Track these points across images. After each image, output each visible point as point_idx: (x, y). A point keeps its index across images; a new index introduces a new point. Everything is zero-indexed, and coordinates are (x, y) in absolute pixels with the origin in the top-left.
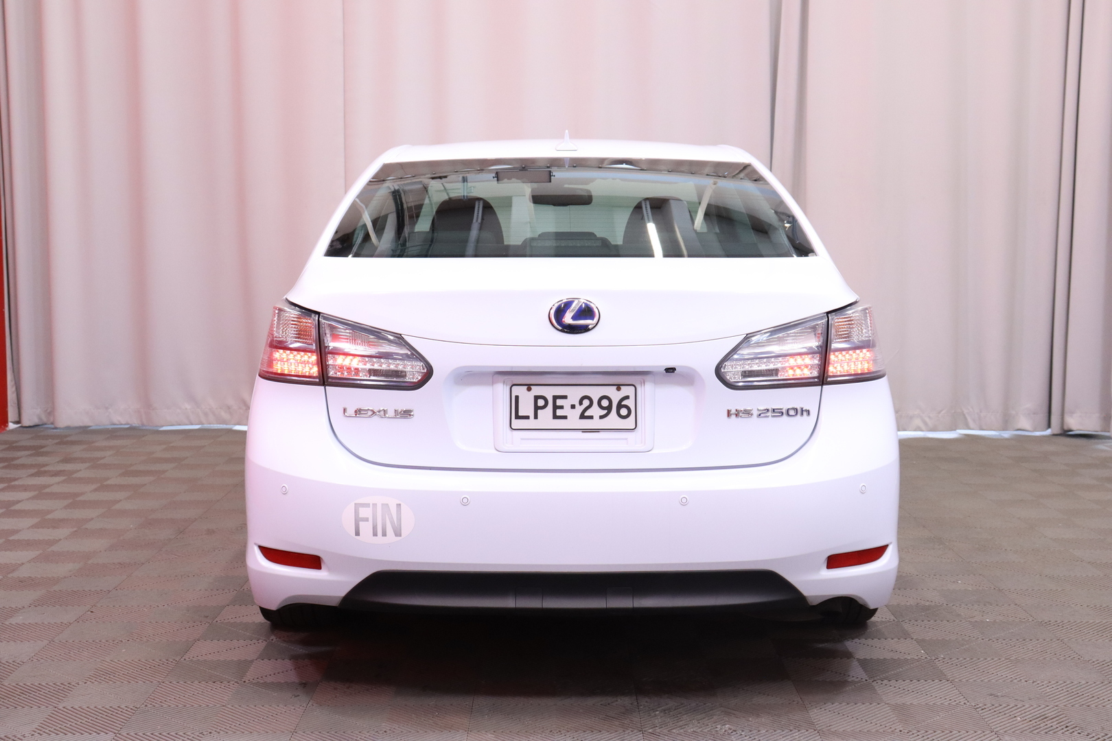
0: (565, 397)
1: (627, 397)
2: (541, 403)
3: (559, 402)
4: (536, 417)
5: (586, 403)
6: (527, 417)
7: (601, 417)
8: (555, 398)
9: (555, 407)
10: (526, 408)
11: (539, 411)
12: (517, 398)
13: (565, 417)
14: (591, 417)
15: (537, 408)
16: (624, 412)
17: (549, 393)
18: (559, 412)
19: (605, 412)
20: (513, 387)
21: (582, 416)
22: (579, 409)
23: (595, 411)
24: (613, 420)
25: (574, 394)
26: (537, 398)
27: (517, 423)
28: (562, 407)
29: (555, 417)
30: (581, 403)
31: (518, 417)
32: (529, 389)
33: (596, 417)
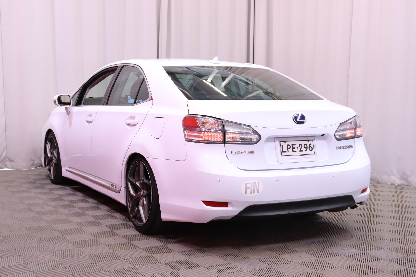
0: (295, 145)
1: (311, 144)
2: (289, 147)
3: (294, 146)
4: (288, 152)
5: (301, 146)
6: (286, 152)
7: (305, 151)
8: (293, 145)
9: (293, 148)
10: (285, 149)
11: (289, 150)
12: (282, 145)
13: (296, 151)
14: (302, 151)
15: (288, 149)
16: (311, 149)
17: (290, 143)
18: (294, 150)
19: (306, 149)
20: (281, 142)
21: (300, 151)
22: (299, 148)
23: (303, 149)
24: (308, 152)
25: (297, 143)
26: (288, 145)
27: (283, 154)
28: (294, 148)
29: (293, 151)
30: (299, 147)
31: (283, 152)
32: (285, 143)
33: (304, 151)
